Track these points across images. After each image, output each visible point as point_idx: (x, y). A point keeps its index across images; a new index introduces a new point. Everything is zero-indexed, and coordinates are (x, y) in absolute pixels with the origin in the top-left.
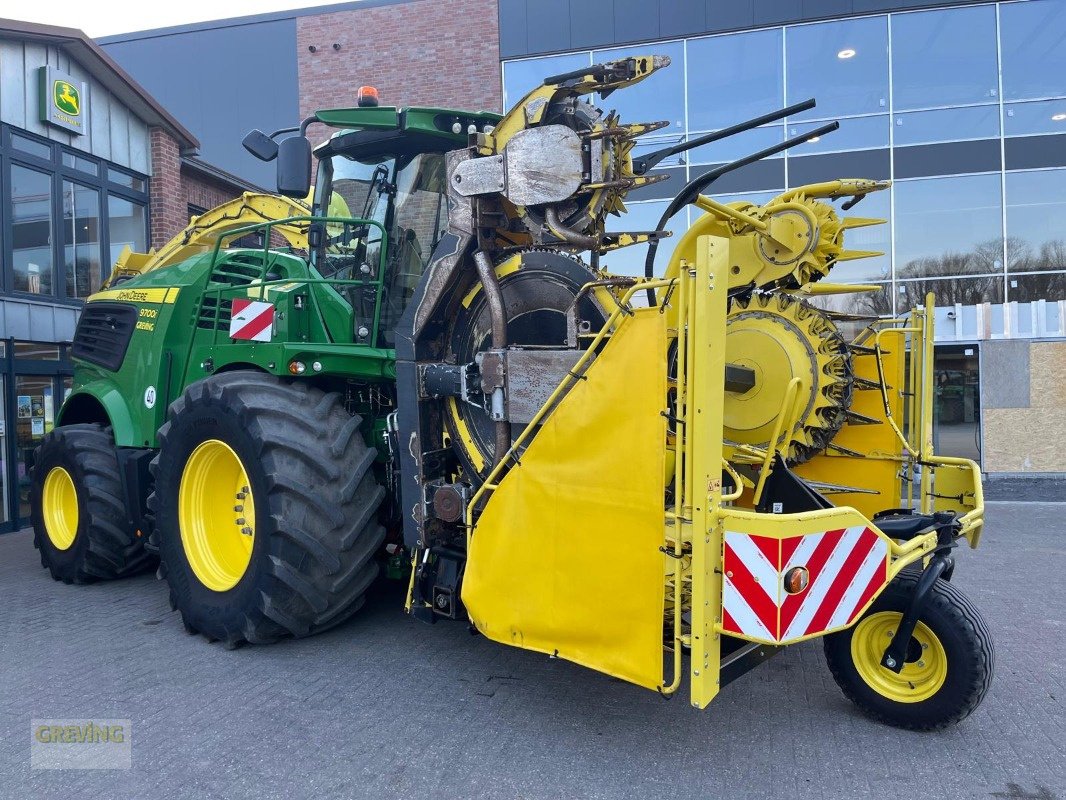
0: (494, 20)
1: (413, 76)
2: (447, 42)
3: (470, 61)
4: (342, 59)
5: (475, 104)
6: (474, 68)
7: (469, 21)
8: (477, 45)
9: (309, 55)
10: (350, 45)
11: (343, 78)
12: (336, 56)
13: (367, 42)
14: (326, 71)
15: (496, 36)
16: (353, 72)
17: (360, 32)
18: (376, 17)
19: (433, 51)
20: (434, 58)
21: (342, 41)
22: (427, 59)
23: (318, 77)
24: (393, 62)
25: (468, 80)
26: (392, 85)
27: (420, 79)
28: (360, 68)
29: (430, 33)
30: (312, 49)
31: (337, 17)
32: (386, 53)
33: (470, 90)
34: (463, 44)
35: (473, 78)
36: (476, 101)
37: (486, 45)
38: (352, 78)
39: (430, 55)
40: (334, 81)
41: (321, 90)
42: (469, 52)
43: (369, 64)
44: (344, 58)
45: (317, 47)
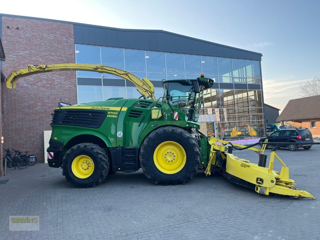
0: (72, 32)
1: (46, 42)
2: (57, 35)
3: (65, 42)
4: (19, 32)
5: (67, 54)
6: (66, 44)
7: (64, 31)
8: (67, 38)
9: (7, 29)
10: (22, 28)
11: (20, 38)
12: (17, 31)
13: (29, 29)
14: (13, 35)
15: (73, 37)
16: (23, 37)
17: (27, 26)
18: (32, 22)
19: (53, 37)
20: (53, 39)
21: (20, 26)
22: (51, 38)
23: (10, 36)
24: (38, 37)
25: (64, 47)
26: (38, 43)
27: (48, 44)
28: (26, 36)
29: (51, 31)
30: (8, 27)
31: (18, 19)
32: (36, 34)
33: (65, 50)
34: (63, 37)
35: (66, 47)
36: (67, 53)
37: (70, 38)
38: (23, 39)
39: (52, 37)
40: (16, 38)
41: (11, 40)
42: (65, 39)
43: (29, 35)
44: (21, 32)
45: (10, 27)
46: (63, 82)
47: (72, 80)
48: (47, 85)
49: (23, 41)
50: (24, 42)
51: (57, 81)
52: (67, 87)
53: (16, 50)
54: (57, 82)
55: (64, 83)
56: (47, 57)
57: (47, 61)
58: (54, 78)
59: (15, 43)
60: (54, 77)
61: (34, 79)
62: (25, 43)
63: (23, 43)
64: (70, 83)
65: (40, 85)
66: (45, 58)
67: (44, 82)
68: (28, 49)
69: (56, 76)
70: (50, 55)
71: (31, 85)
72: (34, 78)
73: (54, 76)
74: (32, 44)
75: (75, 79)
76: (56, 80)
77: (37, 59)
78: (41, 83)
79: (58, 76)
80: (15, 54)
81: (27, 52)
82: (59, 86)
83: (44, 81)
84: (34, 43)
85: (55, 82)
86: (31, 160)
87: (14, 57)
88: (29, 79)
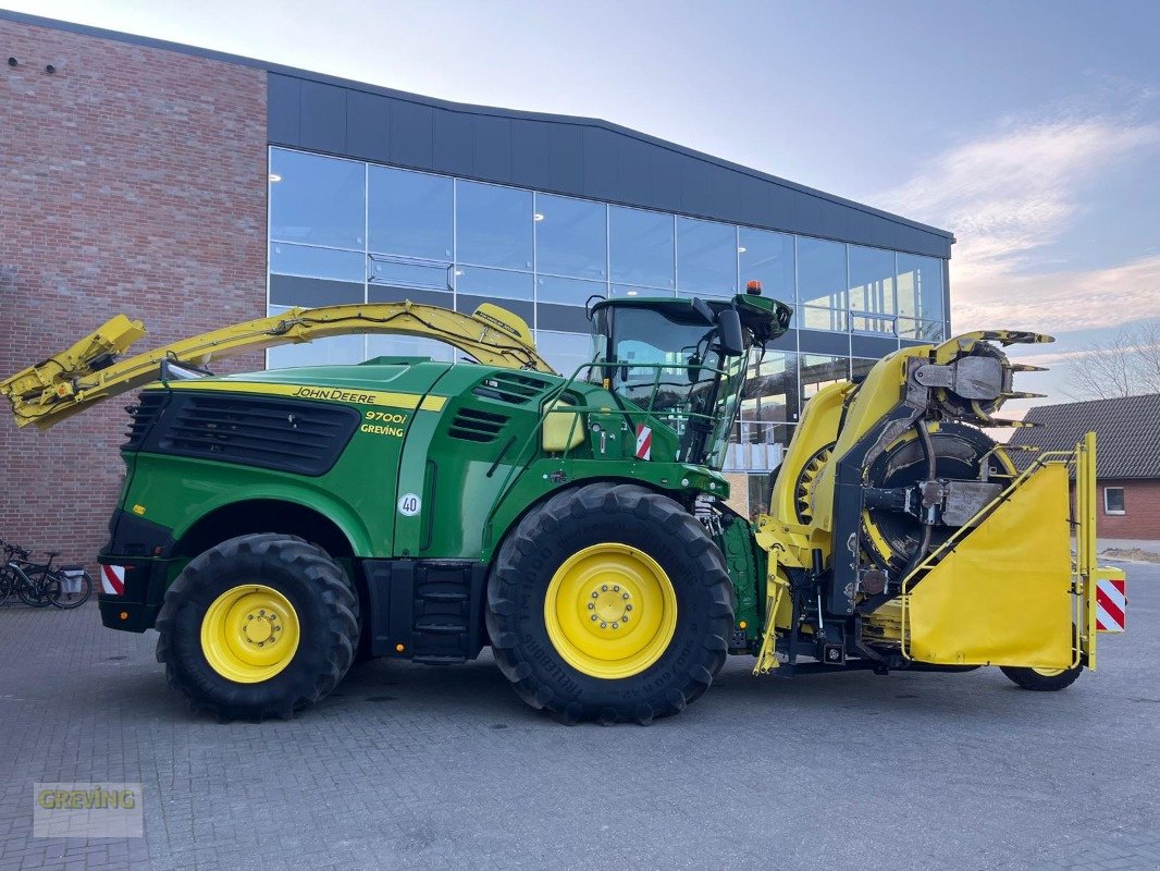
0: (263, 99)
1: (156, 130)
2: (204, 105)
3: (232, 135)
4: (55, 84)
5: (236, 182)
6: (236, 143)
7: (232, 91)
8: (239, 120)
9: (8, 68)
10: (70, 71)
11: (56, 108)
12: (47, 79)
13: (95, 75)
14: (31, 93)
15: (264, 117)
16: (70, 103)
17: (86, 62)
18: (110, 50)
19: (185, 110)
20: (185, 119)
21: (60, 63)
22: (177, 117)
23: (17, 97)
24: (129, 107)
25: (229, 154)
26: (126, 133)
27: (164, 137)
28: (80, 101)
29: (181, 90)
30: (12, 62)
31: (54, 35)
32: (120, 95)
33: (229, 165)
34: (224, 114)
35: (234, 154)
36: (238, 179)
37: (252, 123)
38: (70, 110)
39: (181, 114)
40: (40, 106)
41: (20, 113)
42: (231, 125)
43: (94, 100)
44: (62, 85)
45: (20, 61)
46: (214, 290)
47: (250, 282)
48: (149, 296)
49: (70, 120)
50: (72, 125)
51: (192, 284)
52: (227, 307)
53: (37, 151)
54: (190, 287)
55: (221, 291)
56: (156, 186)
57: (156, 203)
58: (178, 269)
59: (35, 123)
60: (179, 267)
61: (98, 270)
62: (76, 129)
63: (68, 128)
64: (240, 292)
65: (121, 294)
66: (148, 189)
67: (141, 283)
68: (87, 151)
69: (189, 263)
70: (170, 181)
71: (88, 290)
72: (100, 267)
73: (179, 262)
74: (104, 134)
75: (260, 280)
76: (189, 279)
77: (117, 193)
78: (129, 286)
79: (194, 263)
80: (32, 166)
81: (83, 163)
82: (197, 300)
83: (141, 279)
84: (108, 130)
85: (182, 287)
86: (67, 587)
87: (27, 177)
88: (82, 269)
